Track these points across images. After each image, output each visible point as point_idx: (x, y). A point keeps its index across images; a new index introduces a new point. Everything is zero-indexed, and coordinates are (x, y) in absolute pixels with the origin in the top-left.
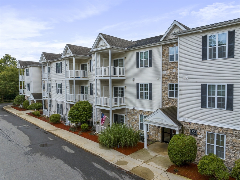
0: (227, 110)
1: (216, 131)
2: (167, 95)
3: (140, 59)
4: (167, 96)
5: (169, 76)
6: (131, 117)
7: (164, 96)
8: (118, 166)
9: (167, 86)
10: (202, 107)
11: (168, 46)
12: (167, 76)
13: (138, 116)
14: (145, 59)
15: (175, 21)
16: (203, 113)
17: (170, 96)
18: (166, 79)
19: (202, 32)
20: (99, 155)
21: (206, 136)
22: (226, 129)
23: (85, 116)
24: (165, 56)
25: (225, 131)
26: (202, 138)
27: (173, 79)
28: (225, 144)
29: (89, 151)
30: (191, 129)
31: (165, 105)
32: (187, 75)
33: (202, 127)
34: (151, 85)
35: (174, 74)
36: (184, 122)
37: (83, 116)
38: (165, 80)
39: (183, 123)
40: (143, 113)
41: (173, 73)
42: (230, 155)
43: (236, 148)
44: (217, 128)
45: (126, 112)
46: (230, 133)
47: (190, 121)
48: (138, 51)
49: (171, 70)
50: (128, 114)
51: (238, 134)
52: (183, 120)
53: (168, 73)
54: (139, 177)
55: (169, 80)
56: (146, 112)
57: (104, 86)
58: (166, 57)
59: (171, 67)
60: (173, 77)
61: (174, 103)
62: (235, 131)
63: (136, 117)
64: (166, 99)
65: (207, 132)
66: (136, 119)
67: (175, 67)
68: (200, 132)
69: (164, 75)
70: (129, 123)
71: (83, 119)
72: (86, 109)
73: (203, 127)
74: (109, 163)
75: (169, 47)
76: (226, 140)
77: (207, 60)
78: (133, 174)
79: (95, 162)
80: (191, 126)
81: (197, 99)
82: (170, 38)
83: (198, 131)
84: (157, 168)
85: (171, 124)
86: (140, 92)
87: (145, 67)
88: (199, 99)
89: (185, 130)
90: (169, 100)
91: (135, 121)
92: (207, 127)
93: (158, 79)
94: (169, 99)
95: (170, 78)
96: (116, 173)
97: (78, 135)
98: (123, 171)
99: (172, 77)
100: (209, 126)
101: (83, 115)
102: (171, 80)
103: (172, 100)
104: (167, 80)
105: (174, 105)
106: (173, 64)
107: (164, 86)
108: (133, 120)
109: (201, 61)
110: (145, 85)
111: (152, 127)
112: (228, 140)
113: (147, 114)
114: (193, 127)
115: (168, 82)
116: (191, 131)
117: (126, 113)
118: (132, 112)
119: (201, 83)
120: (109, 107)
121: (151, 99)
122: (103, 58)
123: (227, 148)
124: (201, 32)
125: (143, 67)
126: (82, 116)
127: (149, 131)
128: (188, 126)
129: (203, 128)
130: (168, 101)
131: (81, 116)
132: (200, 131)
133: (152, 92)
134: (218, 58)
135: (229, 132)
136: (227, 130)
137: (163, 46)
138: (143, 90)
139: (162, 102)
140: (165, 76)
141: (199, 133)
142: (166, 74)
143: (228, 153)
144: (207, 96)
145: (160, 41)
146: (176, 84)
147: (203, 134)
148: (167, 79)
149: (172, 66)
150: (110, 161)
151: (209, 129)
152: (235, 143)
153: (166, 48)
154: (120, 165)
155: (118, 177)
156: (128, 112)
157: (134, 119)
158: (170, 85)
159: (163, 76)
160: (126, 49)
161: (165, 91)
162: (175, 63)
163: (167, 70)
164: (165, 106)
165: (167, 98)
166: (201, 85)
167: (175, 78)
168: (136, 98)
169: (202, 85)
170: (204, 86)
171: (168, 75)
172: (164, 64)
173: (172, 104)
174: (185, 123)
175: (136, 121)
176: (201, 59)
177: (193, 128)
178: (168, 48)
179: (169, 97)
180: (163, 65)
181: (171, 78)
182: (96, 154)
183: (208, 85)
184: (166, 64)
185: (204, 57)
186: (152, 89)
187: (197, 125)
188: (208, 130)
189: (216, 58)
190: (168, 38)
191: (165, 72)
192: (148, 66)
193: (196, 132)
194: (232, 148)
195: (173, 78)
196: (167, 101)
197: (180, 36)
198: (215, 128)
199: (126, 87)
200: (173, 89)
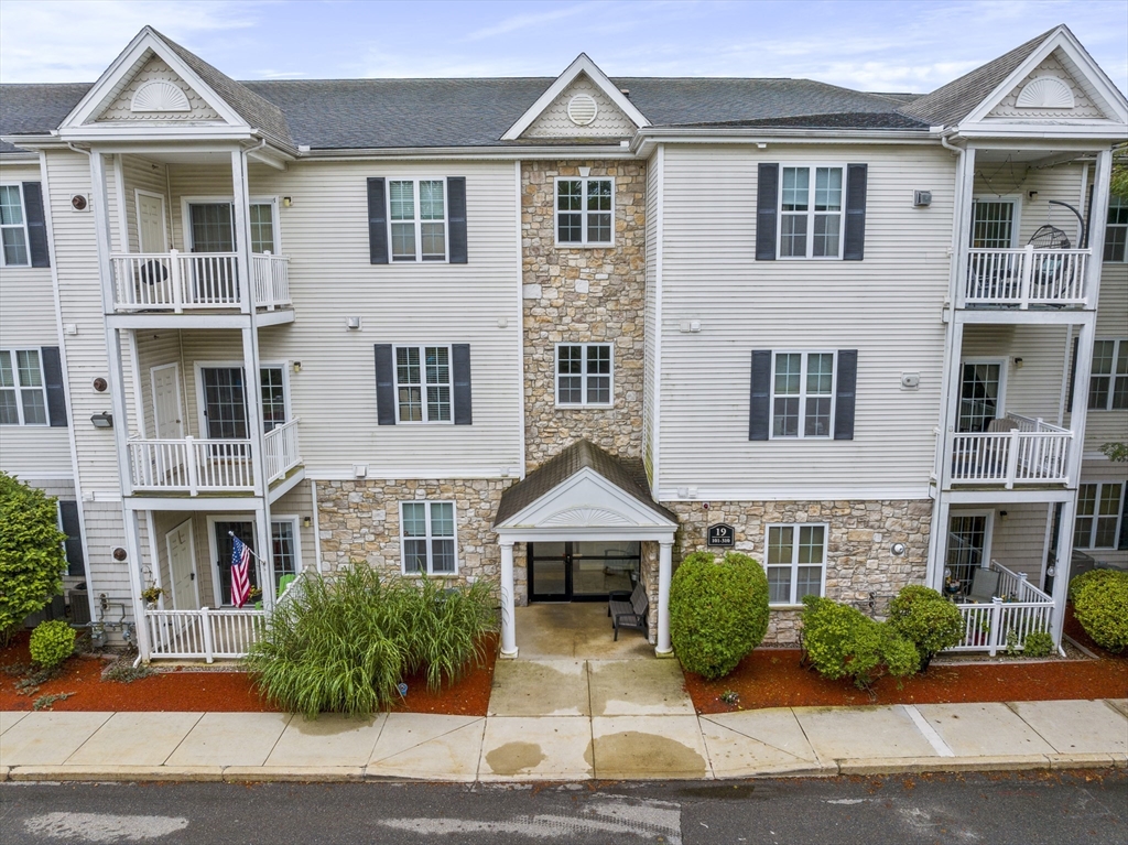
0: (836, 439)
1: (801, 515)
2: (549, 394)
3: (392, 218)
4: (547, 397)
5: (556, 310)
6: (344, 524)
7: (533, 399)
8: (517, 778)
9: (545, 356)
10: (751, 439)
11: (551, 170)
12: (545, 308)
13: (392, 509)
14: (422, 217)
15: (582, 59)
16: (757, 460)
17: (561, 400)
18: (543, 321)
19: (764, 146)
20: (369, 771)
21: (763, 541)
22: (832, 504)
23: (43, 574)
24: (534, 214)
25: (828, 512)
26: (749, 551)
27: (577, 325)
28: (826, 553)
29: (273, 775)
30: (710, 525)
31: (538, 440)
32: (696, 317)
33: (753, 512)
34: (462, 352)
35: (579, 303)
36: (681, 503)
37: (28, 582)
38: (537, 325)
39: (679, 507)
40: (421, 491)
41: (579, 296)
42: (841, 584)
43: (859, 559)
44: (804, 506)
45: (306, 498)
46: (843, 515)
47: (706, 496)
48: (376, 172)
49: (569, 281)
50: (321, 511)
51: (863, 513)
52: (676, 496)
53: (552, 294)
54: (655, 781)
55: (560, 328)
56: (442, 482)
57: (152, 370)
58: (540, 219)
59: (565, 267)
60: (578, 316)
61: (581, 426)
62: (857, 506)
63: (378, 515)
64: (544, 415)
65: (767, 527)
66: (381, 529)
67: (587, 270)
68: (743, 532)
69: (531, 304)
70: (331, 556)
71: (33, 602)
72: (41, 532)
73: (754, 510)
74: (459, 787)
75: (556, 173)
76: (830, 541)
77: (774, 259)
78: (620, 781)
79: (392, 815)
80: (710, 516)
81: (735, 408)
82: (551, 130)
83: (738, 528)
84: (660, 715)
85: (643, 522)
86: (400, 388)
87: (424, 258)
88: (739, 408)
89: (686, 536)
90: (560, 415)
91: (372, 537)
92: (770, 508)
93: (502, 323)
94: (557, 411)
95: (561, 318)
96: (556, 813)
97: (40, 709)
98: (567, 791)
99: (573, 313)
100: (778, 504)
101: (25, 571)
102: (566, 328)
103: (575, 416)
104: (549, 328)
105: (584, 435)
106: (578, 256)
107: (535, 357)
108: (363, 536)
109: (753, 261)
110: (430, 351)
111: (476, 546)
112: (835, 538)
113: (446, 495)
114: (719, 518)
115: (551, 338)
116: (712, 532)
117: (306, 507)
118: (353, 494)
119: (751, 349)
120: (250, 494)
121: (464, 416)
122: (137, 191)
123: (833, 563)
124: (760, 146)
125: (414, 259)
126: (22, 578)
127: (460, 569)
128: (696, 517)
129: (756, 513)
130: (555, 423)
131: (11, 583)
132: (743, 528)
133: (470, 384)
134: (815, 254)
135: (840, 513)
136: (835, 507)
137: (525, 164)
138: (416, 379)
139: (527, 429)
140: (538, 311)
141: (742, 535)
142: (544, 303)
143: (835, 581)
144: (773, 396)
145: (505, 137)
146: (589, 348)
147: (756, 535)
148: (548, 321)
149: (572, 263)
150: (454, 772)
151: (777, 515)
152: (855, 544)
153: (540, 175)
154: (525, 770)
155: (592, 825)
156: (321, 501)
157: (364, 530)
158: (563, 351)
159: (527, 311)
160: (304, 149)
161: (540, 375)
162: (588, 254)
163: (545, 282)
164: (538, 445)
165: (547, 407)
166: (750, 355)
167: (588, 319)
168: (377, 420)
169: (754, 354)
170: (760, 361)
171: (551, 306)
172: (533, 253)
173: (573, 434)
174: (687, 508)
175: (377, 535)
176: (754, 255)
177: (717, 522)
178: (549, 180)
179: (558, 405)
180: (528, 260)
181: (566, 320)
182: (345, 772)
183: (777, 355)
184: (541, 253)
185: (765, 250)
186: (472, 372)
187: (733, 508)
188: (773, 519)
189: (804, 254)
190: (542, 130)
191: (535, 291)
192: (443, 258)
193: (730, 532)
194: (846, 562)
195: (579, 321)
196: (549, 420)
197: (666, 145)
198: (796, 507)
199: (297, 364)
200: (576, 368)
